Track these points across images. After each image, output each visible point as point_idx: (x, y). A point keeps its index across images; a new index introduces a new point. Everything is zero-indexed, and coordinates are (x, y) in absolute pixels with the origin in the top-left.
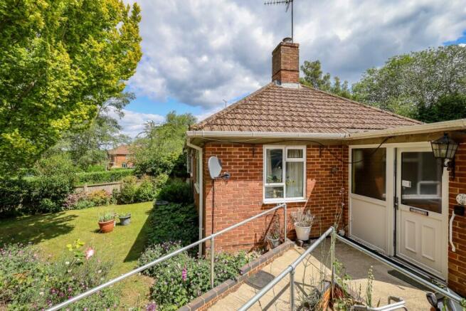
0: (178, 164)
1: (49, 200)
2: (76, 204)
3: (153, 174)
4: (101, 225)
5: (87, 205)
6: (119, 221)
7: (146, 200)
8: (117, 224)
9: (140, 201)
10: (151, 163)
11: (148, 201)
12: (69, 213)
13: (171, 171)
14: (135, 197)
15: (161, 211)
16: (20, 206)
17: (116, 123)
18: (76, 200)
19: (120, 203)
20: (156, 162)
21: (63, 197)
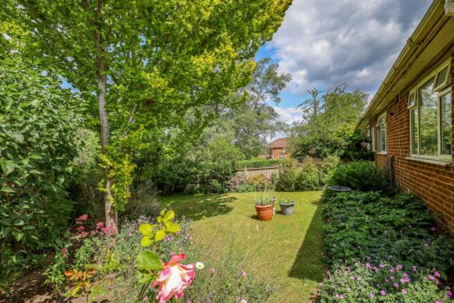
0: (354, 141)
1: (217, 181)
2: (238, 187)
3: (318, 155)
4: (258, 210)
5: (247, 189)
6: (280, 209)
7: (309, 188)
8: (277, 212)
9: (303, 190)
10: (314, 143)
11: (312, 190)
12: (231, 195)
13: (343, 151)
14: (296, 184)
15: (341, 200)
16: (198, 186)
17: (273, 110)
18: (238, 182)
19: (279, 189)
20: (321, 140)
21: (227, 179)
